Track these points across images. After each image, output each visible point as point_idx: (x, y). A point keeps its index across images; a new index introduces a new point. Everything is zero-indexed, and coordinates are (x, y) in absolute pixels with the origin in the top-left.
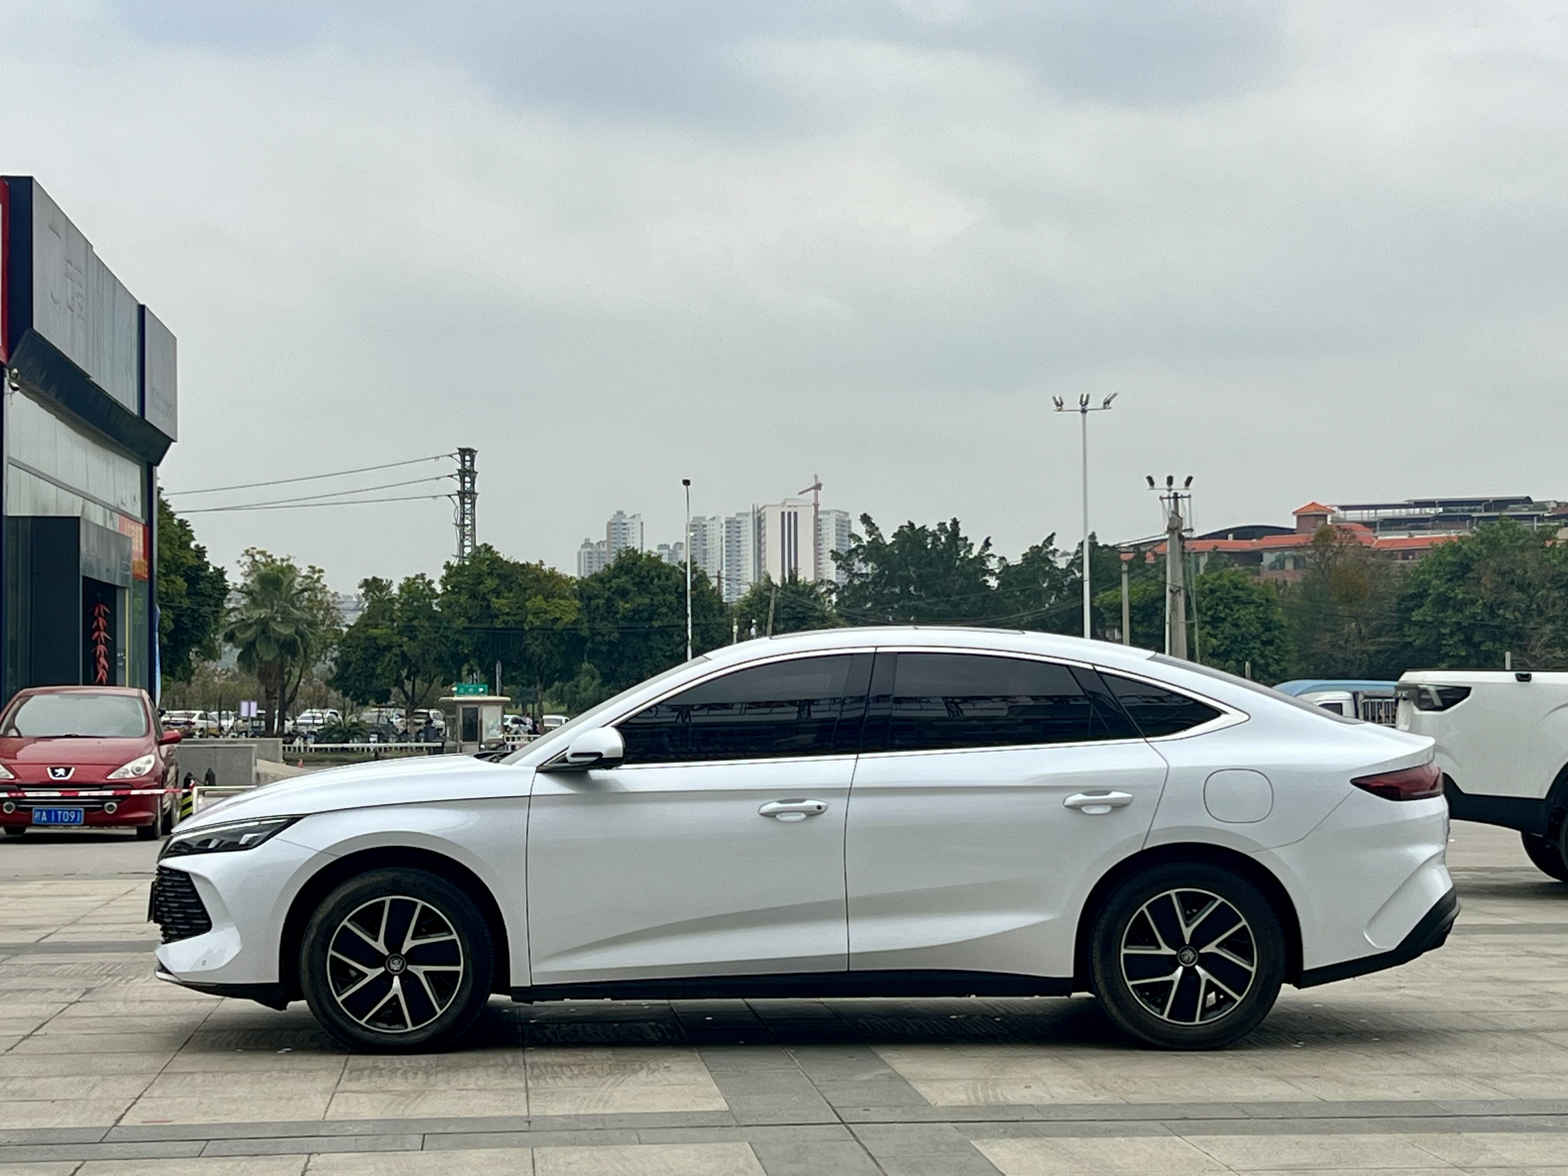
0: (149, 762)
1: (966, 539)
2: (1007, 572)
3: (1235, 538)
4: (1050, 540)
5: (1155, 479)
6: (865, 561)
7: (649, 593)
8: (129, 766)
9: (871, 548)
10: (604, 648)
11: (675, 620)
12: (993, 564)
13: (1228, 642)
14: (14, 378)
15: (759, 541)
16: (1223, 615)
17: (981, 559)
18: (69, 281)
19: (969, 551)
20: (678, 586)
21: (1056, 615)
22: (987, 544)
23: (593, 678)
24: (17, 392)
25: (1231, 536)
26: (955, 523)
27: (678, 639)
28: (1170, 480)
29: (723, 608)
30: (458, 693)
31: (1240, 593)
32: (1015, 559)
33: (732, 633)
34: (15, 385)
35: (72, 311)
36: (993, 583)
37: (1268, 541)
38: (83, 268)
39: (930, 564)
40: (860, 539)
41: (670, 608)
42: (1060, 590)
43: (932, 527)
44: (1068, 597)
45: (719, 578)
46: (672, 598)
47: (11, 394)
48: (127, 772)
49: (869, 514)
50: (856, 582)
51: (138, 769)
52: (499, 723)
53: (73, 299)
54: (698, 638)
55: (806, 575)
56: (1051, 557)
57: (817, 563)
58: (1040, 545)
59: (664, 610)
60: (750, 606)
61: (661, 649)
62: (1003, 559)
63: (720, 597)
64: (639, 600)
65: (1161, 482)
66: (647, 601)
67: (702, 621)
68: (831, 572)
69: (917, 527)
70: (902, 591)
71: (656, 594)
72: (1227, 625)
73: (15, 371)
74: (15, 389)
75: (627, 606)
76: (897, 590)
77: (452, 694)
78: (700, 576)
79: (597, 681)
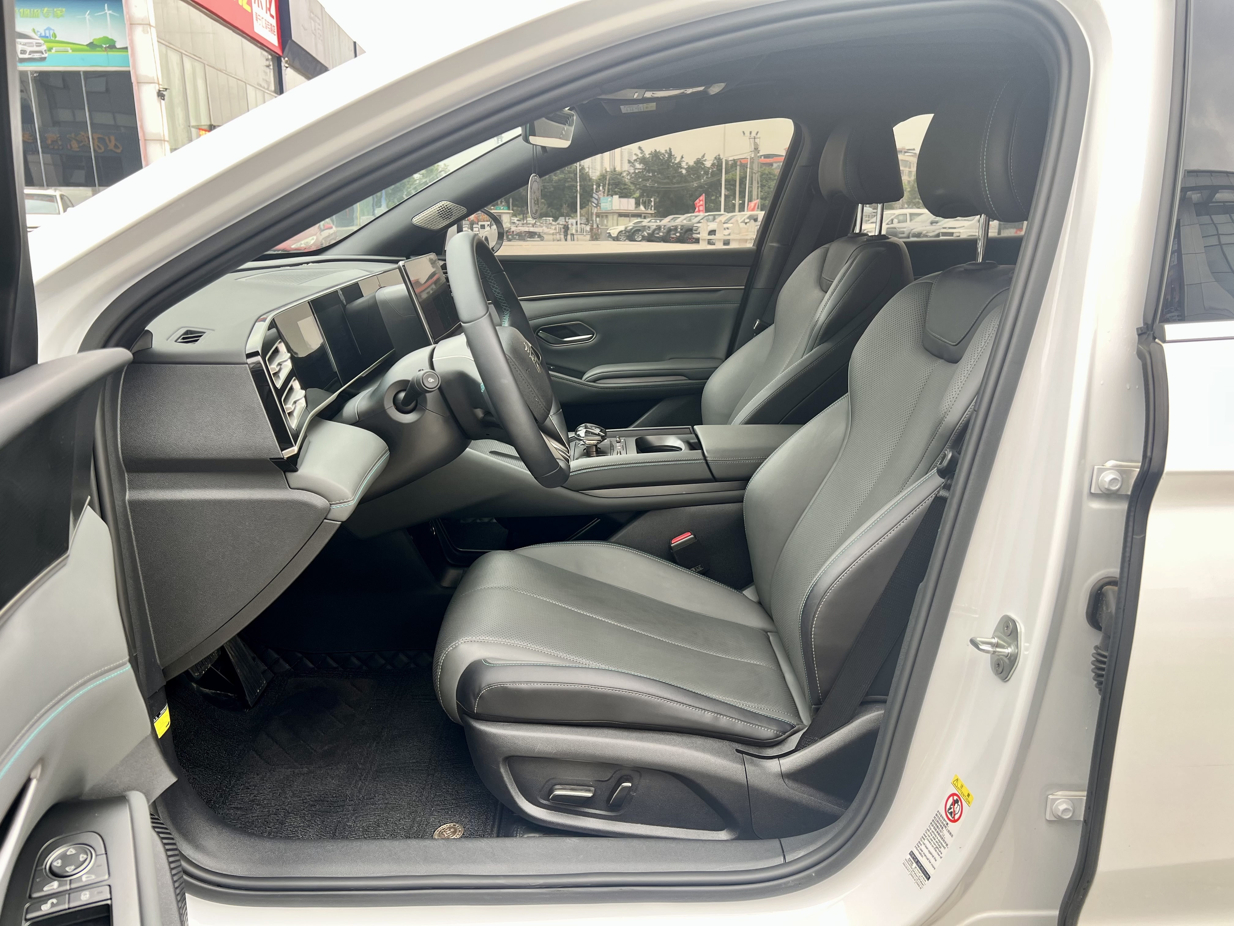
0: (313, 239)
1: (674, 155)
2: (689, 169)
3: (764, 158)
4: (703, 156)
5: (745, 132)
6: (640, 163)
7: (563, 173)
8: (303, 242)
9: (642, 159)
10: (548, 194)
11: (574, 184)
12: (684, 165)
13: (766, 194)
14: (286, 62)
15: (602, 159)
16: (765, 184)
17: (679, 163)
18: (312, 21)
19: (675, 160)
20: (574, 171)
21: (706, 184)
22: (682, 157)
23: (545, 205)
24: (289, 69)
25: (762, 157)
26: (670, 149)
27: (574, 191)
28: (751, 133)
29: (590, 180)
30: (494, 209)
31: (772, 176)
32: (691, 163)
33: (593, 189)
34: (287, 65)
35: (315, 35)
36: (684, 172)
37: (775, 158)
38: (320, 16)
39: (662, 165)
40: (638, 156)
41: (571, 179)
42: (708, 175)
43: (663, 151)
44: (710, 177)
45: (589, 168)
46: (572, 175)
47: (286, 70)
48: (301, 244)
49: (641, 146)
50: (637, 171)
51: (307, 242)
52: (509, 221)
53: (315, 30)
54: (581, 190)
55: (618, 169)
56: (704, 163)
57: (622, 164)
58: (700, 158)
59: (569, 180)
60: (599, 179)
61: (568, 195)
62: (687, 163)
63: (589, 175)
64: (561, 176)
65: (747, 134)
66: (563, 176)
67: (583, 183)
68: (626, 167)
69: (658, 151)
70: (652, 175)
71: (567, 174)
72: (766, 187)
73: (286, 59)
74: (287, 67)
75: (556, 178)
76: (651, 175)
77: (491, 209)
78: (582, 168)
79: (546, 206)
